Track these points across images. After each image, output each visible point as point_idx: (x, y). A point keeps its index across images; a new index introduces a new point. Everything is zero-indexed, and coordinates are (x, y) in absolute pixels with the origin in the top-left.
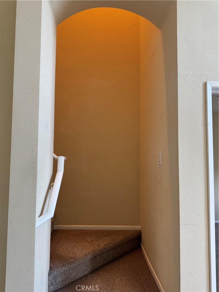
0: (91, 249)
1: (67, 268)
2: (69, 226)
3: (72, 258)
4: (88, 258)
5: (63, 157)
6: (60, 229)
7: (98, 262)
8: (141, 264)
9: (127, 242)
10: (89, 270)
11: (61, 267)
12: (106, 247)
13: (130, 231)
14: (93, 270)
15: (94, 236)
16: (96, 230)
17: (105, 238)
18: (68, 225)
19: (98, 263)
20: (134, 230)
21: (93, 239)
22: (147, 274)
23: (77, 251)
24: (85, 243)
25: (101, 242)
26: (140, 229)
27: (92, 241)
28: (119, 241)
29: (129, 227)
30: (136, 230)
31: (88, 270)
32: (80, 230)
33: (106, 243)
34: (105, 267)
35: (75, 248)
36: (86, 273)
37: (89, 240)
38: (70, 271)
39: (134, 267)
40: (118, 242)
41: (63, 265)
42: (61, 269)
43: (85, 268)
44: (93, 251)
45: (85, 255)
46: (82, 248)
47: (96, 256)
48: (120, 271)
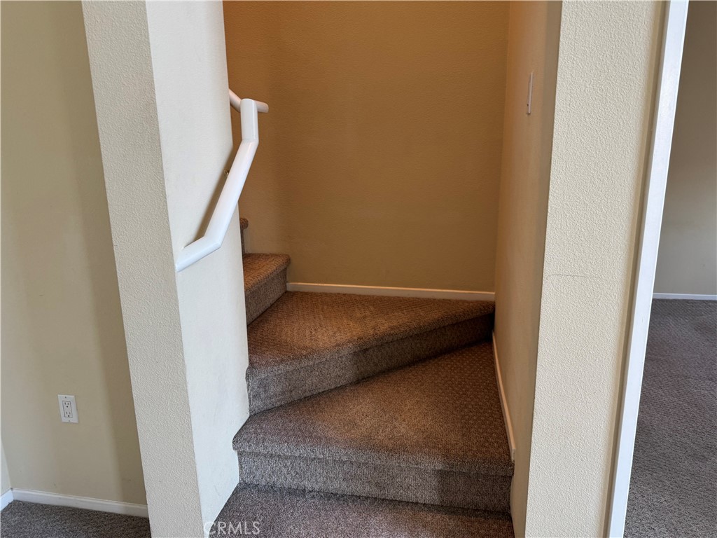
0: (354, 333)
1: (290, 368)
2: (320, 284)
3: (305, 348)
4: (346, 352)
5: (253, 101)
6: (301, 290)
7: (374, 363)
8: (479, 375)
9: (453, 325)
10: (349, 375)
11: (276, 364)
12: (392, 332)
13: (464, 302)
14: (360, 378)
15: (372, 308)
16: (383, 296)
17: (396, 314)
18: (318, 283)
19: (372, 365)
20: (477, 302)
21: (368, 313)
22: (486, 397)
23: (323, 335)
24: (345, 321)
25: (384, 321)
26: (492, 299)
27: (365, 317)
28: (430, 321)
29: (465, 293)
30: (481, 301)
31: (347, 376)
32: (344, 295)
33: (396, 324)
34: (391, 374)
35: (319, 330)
36: (343, 382)
37: (358, 315)
38: (302, 374)
39: (460, 380)
40: (426, 324)
41: (282, 361)
42: (275, 368)
43: (339, 371)
44: (361, 338)
45: (338, 345)
46: (335, 330)
47: (367, 350)
48: (422, 385)
